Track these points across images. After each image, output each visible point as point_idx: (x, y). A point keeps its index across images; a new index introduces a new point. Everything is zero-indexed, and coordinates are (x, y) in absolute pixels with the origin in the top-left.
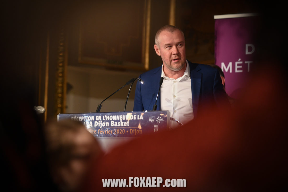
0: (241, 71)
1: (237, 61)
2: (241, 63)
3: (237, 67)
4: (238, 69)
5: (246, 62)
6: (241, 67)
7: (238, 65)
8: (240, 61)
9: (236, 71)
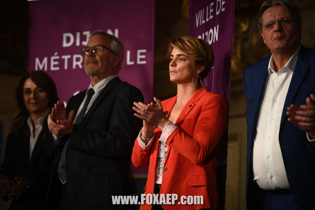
0: (57, 68)
1: (53, 55)
2: (58, 57)
3: (53, 63)
4: (55, 66)
5: (63, 57)
6: (57, 63)
7: (55, 60)
8: (57, 55)
9: (52, 69)
